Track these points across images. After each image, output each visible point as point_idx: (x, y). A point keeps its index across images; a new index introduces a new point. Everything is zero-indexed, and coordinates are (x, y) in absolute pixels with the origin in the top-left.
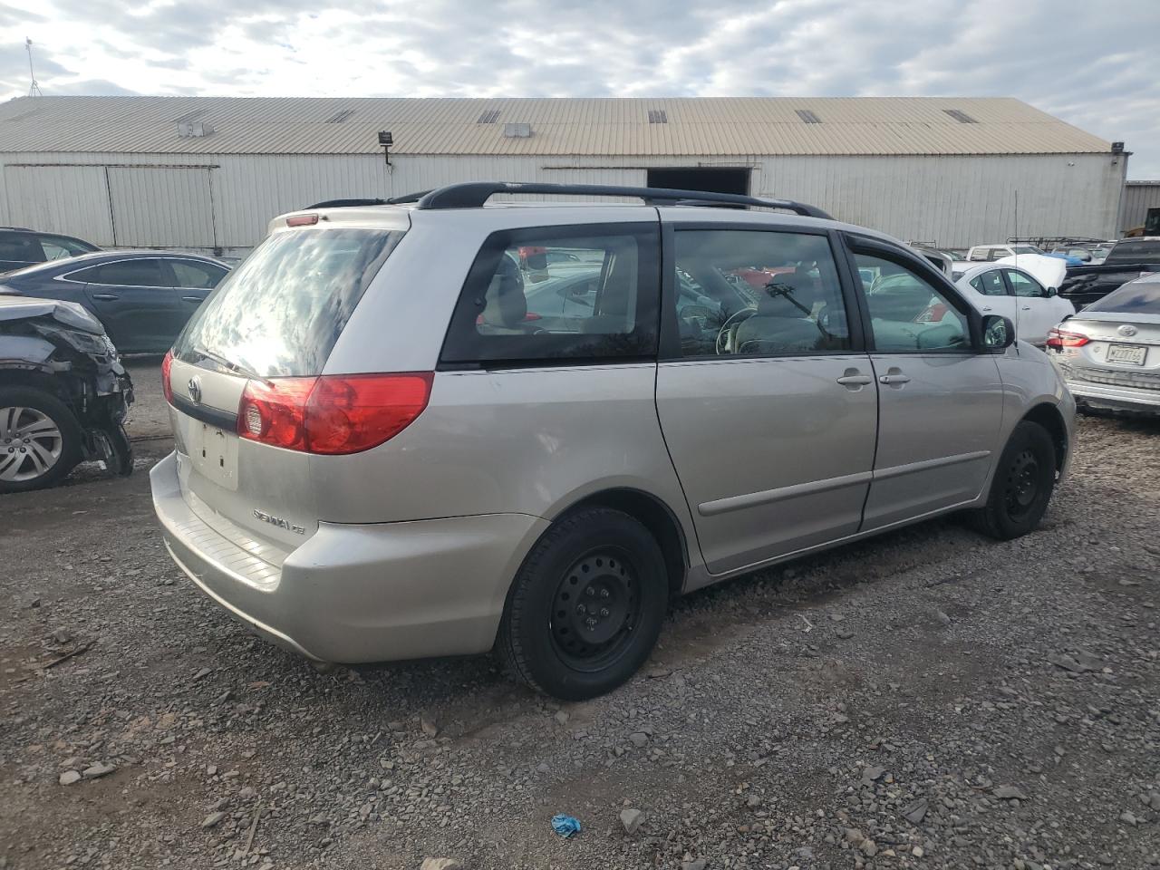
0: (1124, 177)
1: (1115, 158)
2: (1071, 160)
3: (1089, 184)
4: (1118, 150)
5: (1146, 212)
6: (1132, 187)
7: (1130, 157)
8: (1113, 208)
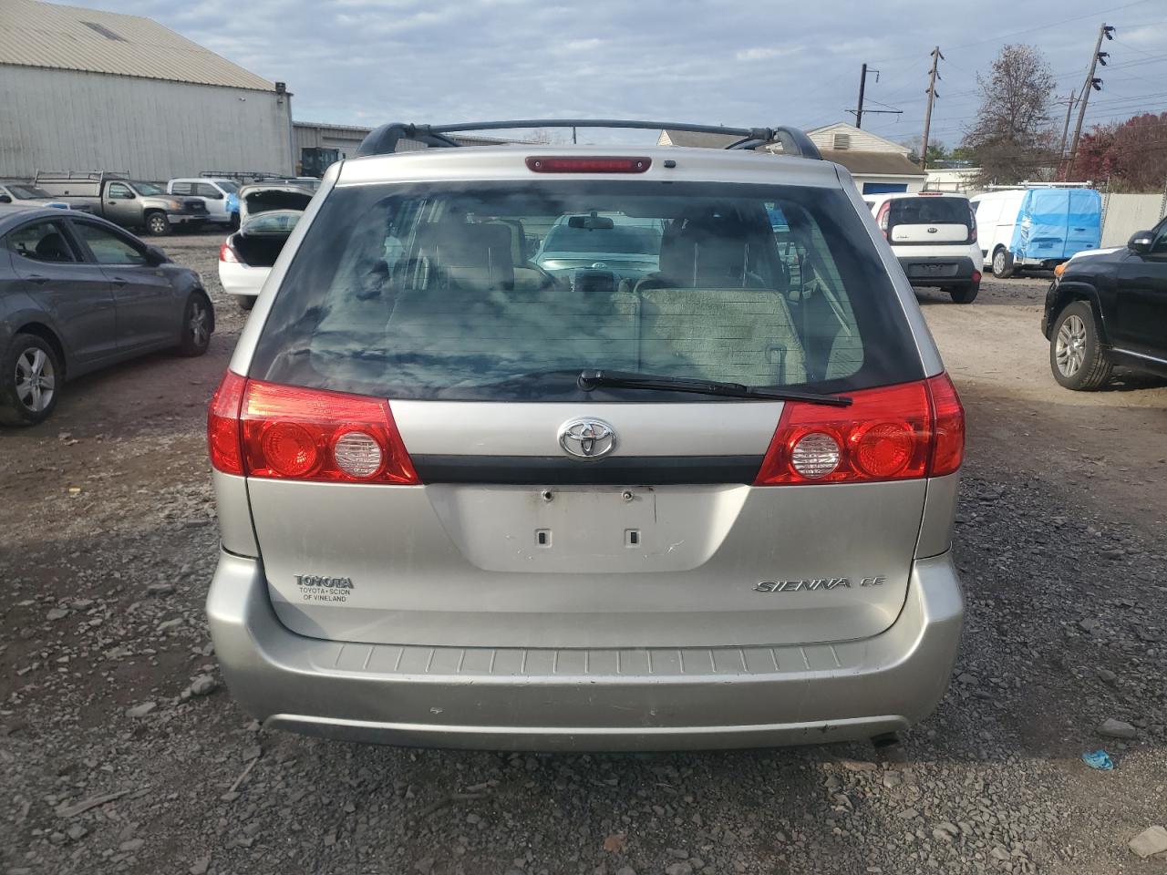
0: (290, 117)
1: (280, 97)
2: (242, 95)
3: (261, 120)
4: (280, 88)
5: (301, 151)
6: (298, 127)
7: (291, 98)
8: (286, 145)
